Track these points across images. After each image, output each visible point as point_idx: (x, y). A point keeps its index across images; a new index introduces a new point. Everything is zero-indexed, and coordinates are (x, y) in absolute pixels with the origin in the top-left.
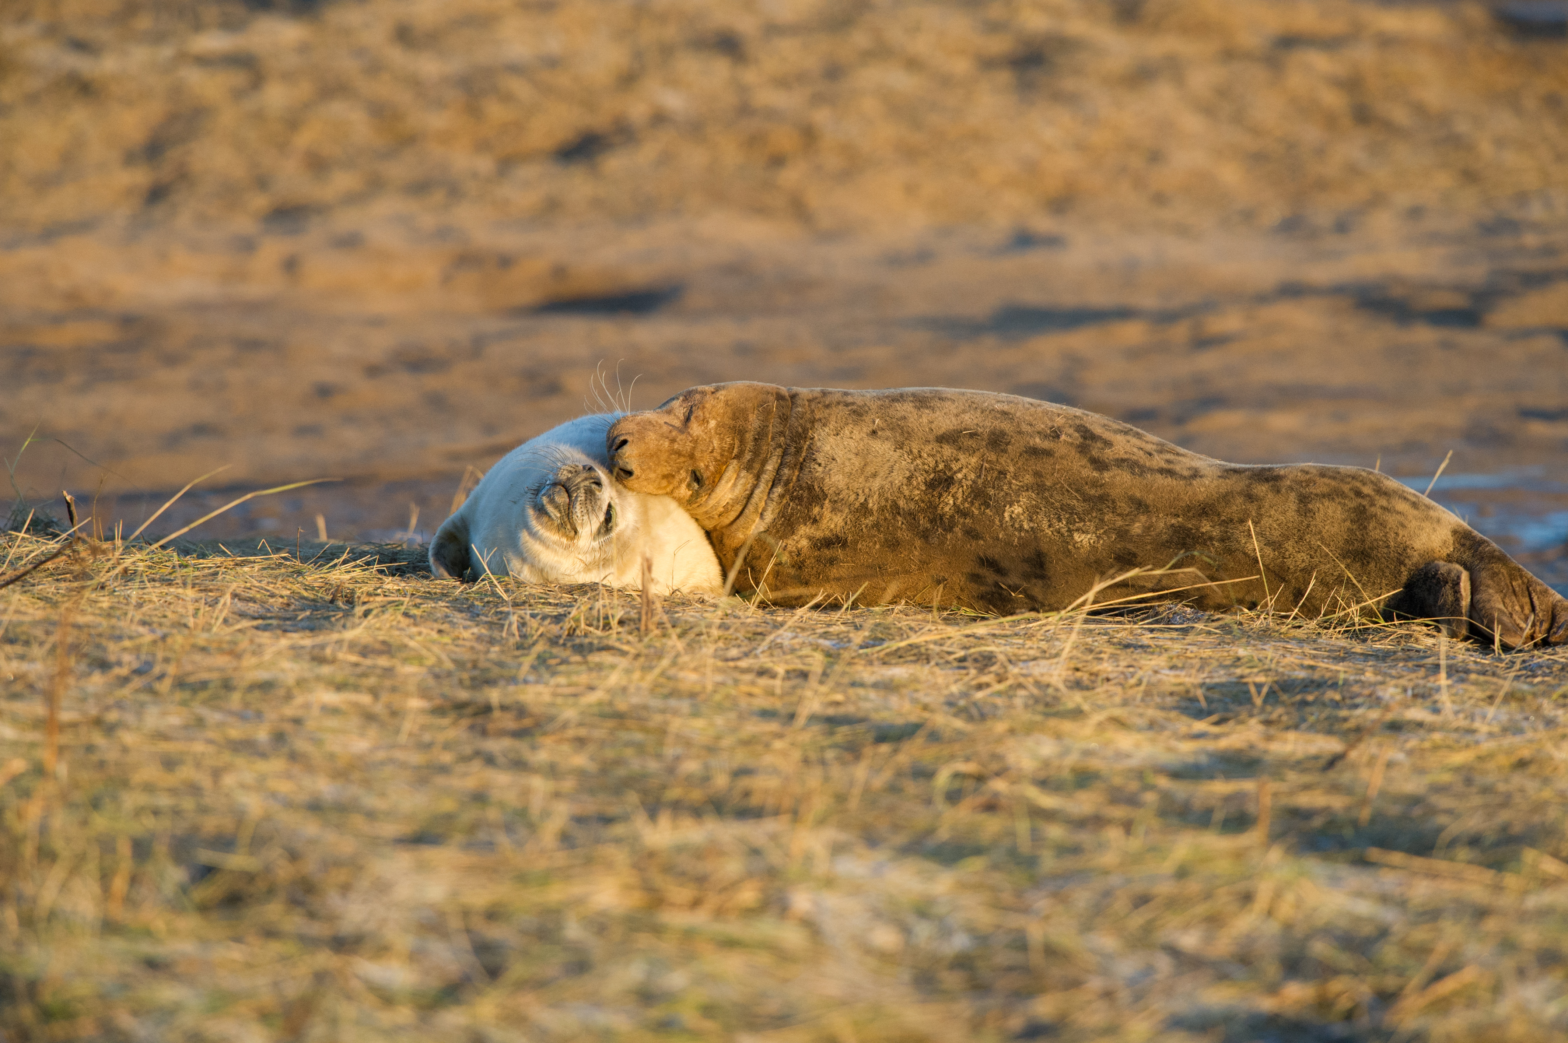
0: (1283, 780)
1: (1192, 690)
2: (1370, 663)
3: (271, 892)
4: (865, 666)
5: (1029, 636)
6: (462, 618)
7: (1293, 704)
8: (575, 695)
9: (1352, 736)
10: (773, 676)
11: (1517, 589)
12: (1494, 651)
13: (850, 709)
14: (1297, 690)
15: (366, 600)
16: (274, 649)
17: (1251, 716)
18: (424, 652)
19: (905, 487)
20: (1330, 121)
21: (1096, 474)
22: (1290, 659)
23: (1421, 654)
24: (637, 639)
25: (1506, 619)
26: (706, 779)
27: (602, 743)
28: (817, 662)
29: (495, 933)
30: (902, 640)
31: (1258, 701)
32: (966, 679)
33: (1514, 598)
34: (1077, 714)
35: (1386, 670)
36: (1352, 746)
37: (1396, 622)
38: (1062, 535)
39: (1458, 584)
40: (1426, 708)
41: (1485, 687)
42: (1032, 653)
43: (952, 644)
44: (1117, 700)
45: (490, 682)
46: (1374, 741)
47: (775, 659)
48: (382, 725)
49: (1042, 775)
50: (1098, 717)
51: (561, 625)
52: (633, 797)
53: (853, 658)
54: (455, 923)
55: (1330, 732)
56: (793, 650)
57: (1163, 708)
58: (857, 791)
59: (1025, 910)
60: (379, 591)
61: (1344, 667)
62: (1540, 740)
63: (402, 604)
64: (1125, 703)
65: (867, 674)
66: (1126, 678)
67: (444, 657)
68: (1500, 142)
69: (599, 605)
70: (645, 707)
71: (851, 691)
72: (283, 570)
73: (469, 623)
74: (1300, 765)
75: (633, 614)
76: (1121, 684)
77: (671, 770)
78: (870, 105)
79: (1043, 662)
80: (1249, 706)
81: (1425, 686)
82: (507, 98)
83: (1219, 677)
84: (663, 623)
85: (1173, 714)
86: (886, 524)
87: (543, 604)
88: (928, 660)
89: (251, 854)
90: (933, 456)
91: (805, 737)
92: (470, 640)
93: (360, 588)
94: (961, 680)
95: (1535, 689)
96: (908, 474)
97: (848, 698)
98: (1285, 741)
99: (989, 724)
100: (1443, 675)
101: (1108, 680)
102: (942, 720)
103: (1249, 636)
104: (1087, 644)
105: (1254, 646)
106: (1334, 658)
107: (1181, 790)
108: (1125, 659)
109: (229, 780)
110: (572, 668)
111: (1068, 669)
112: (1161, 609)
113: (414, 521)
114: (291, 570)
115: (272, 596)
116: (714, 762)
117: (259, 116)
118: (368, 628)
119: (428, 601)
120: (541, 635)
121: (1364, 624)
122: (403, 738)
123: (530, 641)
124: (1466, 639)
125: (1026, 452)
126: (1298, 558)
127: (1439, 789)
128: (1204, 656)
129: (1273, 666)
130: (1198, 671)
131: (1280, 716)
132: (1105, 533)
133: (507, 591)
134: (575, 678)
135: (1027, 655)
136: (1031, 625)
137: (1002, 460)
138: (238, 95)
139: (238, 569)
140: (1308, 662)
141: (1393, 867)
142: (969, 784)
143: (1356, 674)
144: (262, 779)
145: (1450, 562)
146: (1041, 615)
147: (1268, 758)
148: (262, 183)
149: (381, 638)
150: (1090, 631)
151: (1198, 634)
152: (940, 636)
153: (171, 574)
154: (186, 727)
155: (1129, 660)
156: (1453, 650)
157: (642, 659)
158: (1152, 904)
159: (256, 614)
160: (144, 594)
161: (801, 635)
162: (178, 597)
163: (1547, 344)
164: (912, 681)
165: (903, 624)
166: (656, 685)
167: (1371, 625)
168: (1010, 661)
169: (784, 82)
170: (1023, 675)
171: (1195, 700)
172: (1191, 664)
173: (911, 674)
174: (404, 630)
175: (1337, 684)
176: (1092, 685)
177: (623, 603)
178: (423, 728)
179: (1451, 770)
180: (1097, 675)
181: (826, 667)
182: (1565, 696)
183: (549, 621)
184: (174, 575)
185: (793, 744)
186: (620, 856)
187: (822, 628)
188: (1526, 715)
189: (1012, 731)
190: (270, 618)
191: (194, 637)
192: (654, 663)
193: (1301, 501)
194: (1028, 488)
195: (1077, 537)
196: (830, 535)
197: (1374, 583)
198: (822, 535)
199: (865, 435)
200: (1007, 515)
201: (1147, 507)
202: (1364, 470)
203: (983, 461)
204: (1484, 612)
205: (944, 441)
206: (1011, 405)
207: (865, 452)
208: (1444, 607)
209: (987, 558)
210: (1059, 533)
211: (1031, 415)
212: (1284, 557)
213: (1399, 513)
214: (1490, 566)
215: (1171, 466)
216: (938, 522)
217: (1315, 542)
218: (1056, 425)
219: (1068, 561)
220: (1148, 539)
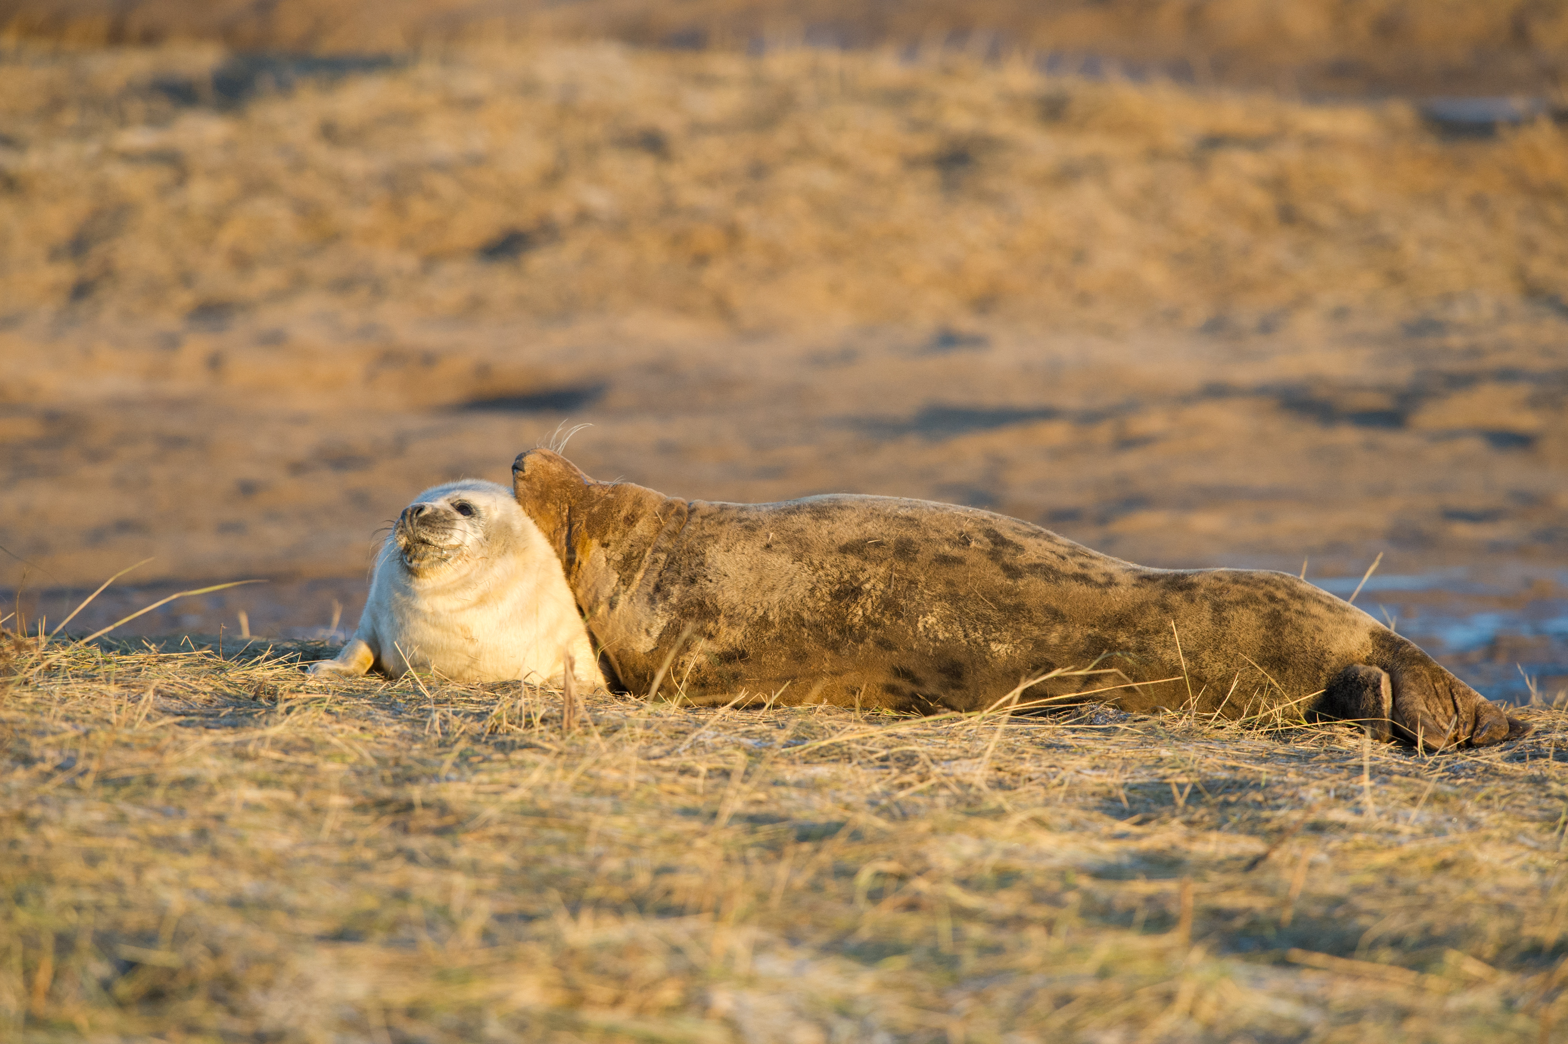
0: (1206, 881)
1: (1115, 790)
2: (1293, 764)
3: (192, 988)
4: (787, 765)
5: (951, 736)
6: (385, 716)
7: (1215, 805)
8: (496, 793)
9: (1275, 837)
10: (695, 774)
11: (1440, 691)
12: (1417, 752)
13: (772, 808)
14: (1220, 791)
15: (288, 697)
16: (197, 745)
17: (1174, 816)
18: (346, 750)
19: (808, 599)
20: (1255, 221)
21: (1010, 582)
22: (1212, 760)
23: (1344, 755)
24: (559, 737)
25: (1429, 721)
26: (627, 877)
27: (524, 841)
28: (739, 761)
29: (415, 1029)
30: (824, 739)
31: (1181, 802)
32: (889, 778)
33: (1437, 700)
34: (999, 814)
35: (1308, 771)
36: (1274, 847)
37: (1319, 723)
38: (979, 645)
39: (1379, 687)
40: (1350, 809)
41: (1408, 788)
42: (954, 752)
43: (874, 744)
44: (1040, 799)
45: (412, 780)
46: (1297, 842)
47: (697, 758)
48: (304, 822)
49: (964, 874)
50: (1019, 817)
51: (482, 723)
52: (554, 895)
53: (776, 757)
54: (376, 1020)
55: (1252, 833)
56: (715, 749)
57: (1085, 808)
58: (778, 890)
59: (947, 1010)
60: (301, 688)
61: (1266, 768)
62: (1463, 842)
63: (324, 702)
64: (1047, 803)
65: (789, 774)
66: (1048, 778)
67: (366, 754)
68: (1427, 243)
69: (521, 703)
70: (567, 805)
71: (774, 791)
72: (206, 667)
73: (391, 720)
74: (1221, 865)
75: (556, 712)
76: (1043, 784)
77: (593, 868)
78: (795, 204)
79: (965, 762)
80: (1171, 807)
81: (1347, 788)
82: (431, 195)
83: (1141, 778)
84: (586, 722)
85: (1095, 814)
86: (791, 637)
87: (465, 701)
88: (850, 760)
89: (173, 950)
90: (837, 566)
91: (727, 836)
92: (393, 738)
93: (283, 685)
94: (884, 779)
95: (1458, 791)
96: (810, 586)
97: (770, 796)
98: (1207, 842)
99: (910, 824)
100: (1366, 776)
101: (1030, 780)
102: (865, 819)
103: (1172, 737)
104: (1009, 744)
105: (1176, 746)
106: (1257, 759)
107: (1103, 890)
108: (1047, 759)
109: (151, 876)
110: (494, 765)
111: (990, 769)
112: (1083, 710)
113: (336, 618)
114: (214, 666)
115: (195, 692)
116: (635, 861)
117: (183, 214)
118: (290, 725)
119: (351, 698)
120: (463, 733)
121: (1286, 725)
122: (325, 835)
123: (452, 739)
124: (1388, 742)
125: (936, 560)
126: (1215, 668)
127: (1362, 890)
128: (1126, 756)
129: (1195, 766)
130: (1121, 771)
131: (1202, 817)
132: (1021, 643)
133: (429, 689)
134: (496, 776)
135: (949, 754)
136: (953, 725)
137: (912, 569)
138: (162, 192)
139: (161, 665)
140: (1231, 763)
141: (1315, 968)
142: (892, 883)
143: (1279, 775)
144: (184, 874)
145: (1370, 664)
146: (963, 715)
147: (1190, 859)
148: (186, 279)
149: (303, 735)
150: (1013, 730)
151: (1122, 734)
152: (862, 736)
153: (94, 670)
154: (109, 823)
155: (1051, 760)
156: (1376, 751)
157: (564, 757)
158: (1073, 1004)
159: (179, 711)
160: (67, 690)
161: (723, 734)
162: (101, 693)
163: (1472, 446)
164: (834, 780)
165: (826, 723)
166: (578, 784)
167: (1294, 726)
168: (932, 761)
169: (708, 180)
170: (945, 775)
171: (1116, 800)
172: (1113, 764)
173: (834, 773)
174: (326, 727)
175: (1259, 784)
176: (1013, 785)
177: (545, 701)
178: (345, 825)
179: (1373, 871)
180: (1019, 775)
181: (749, 766)
182: (1488, 798)
183: (471, 718)
184: (97, 671)
185: (715, 843)
186: (541, 954)
187: (744, 726)
188: (1449, 816)
189: (934, 831)
190: (193, 715)
191: (117, 733)
192: (577, 761)
193: (1215, 610)
194: (941, 597)
195: (994, 646)
196: (729, 649)
197: (1293, 690)
198: (720, 649)
199: (758, 550)
200: (920, 625)
201: (1063, 616)
202: (1277, 574)
203: (891, 570)
204: (1406, 714)
205: (848, 551)
206: (915, 510)
207: (760, 566)
208: (1366, 709)
209: (902, 669)
210: (975, 643)
211: (938, 520)
212: (1201, 668)
213: (1314, 616)
214: (1411, 668)
215: (1085, 571)
216: (847, 633)
217: (1231, 651)
218: (964, 531)
219: (985, 671)
220: (1065, 649)
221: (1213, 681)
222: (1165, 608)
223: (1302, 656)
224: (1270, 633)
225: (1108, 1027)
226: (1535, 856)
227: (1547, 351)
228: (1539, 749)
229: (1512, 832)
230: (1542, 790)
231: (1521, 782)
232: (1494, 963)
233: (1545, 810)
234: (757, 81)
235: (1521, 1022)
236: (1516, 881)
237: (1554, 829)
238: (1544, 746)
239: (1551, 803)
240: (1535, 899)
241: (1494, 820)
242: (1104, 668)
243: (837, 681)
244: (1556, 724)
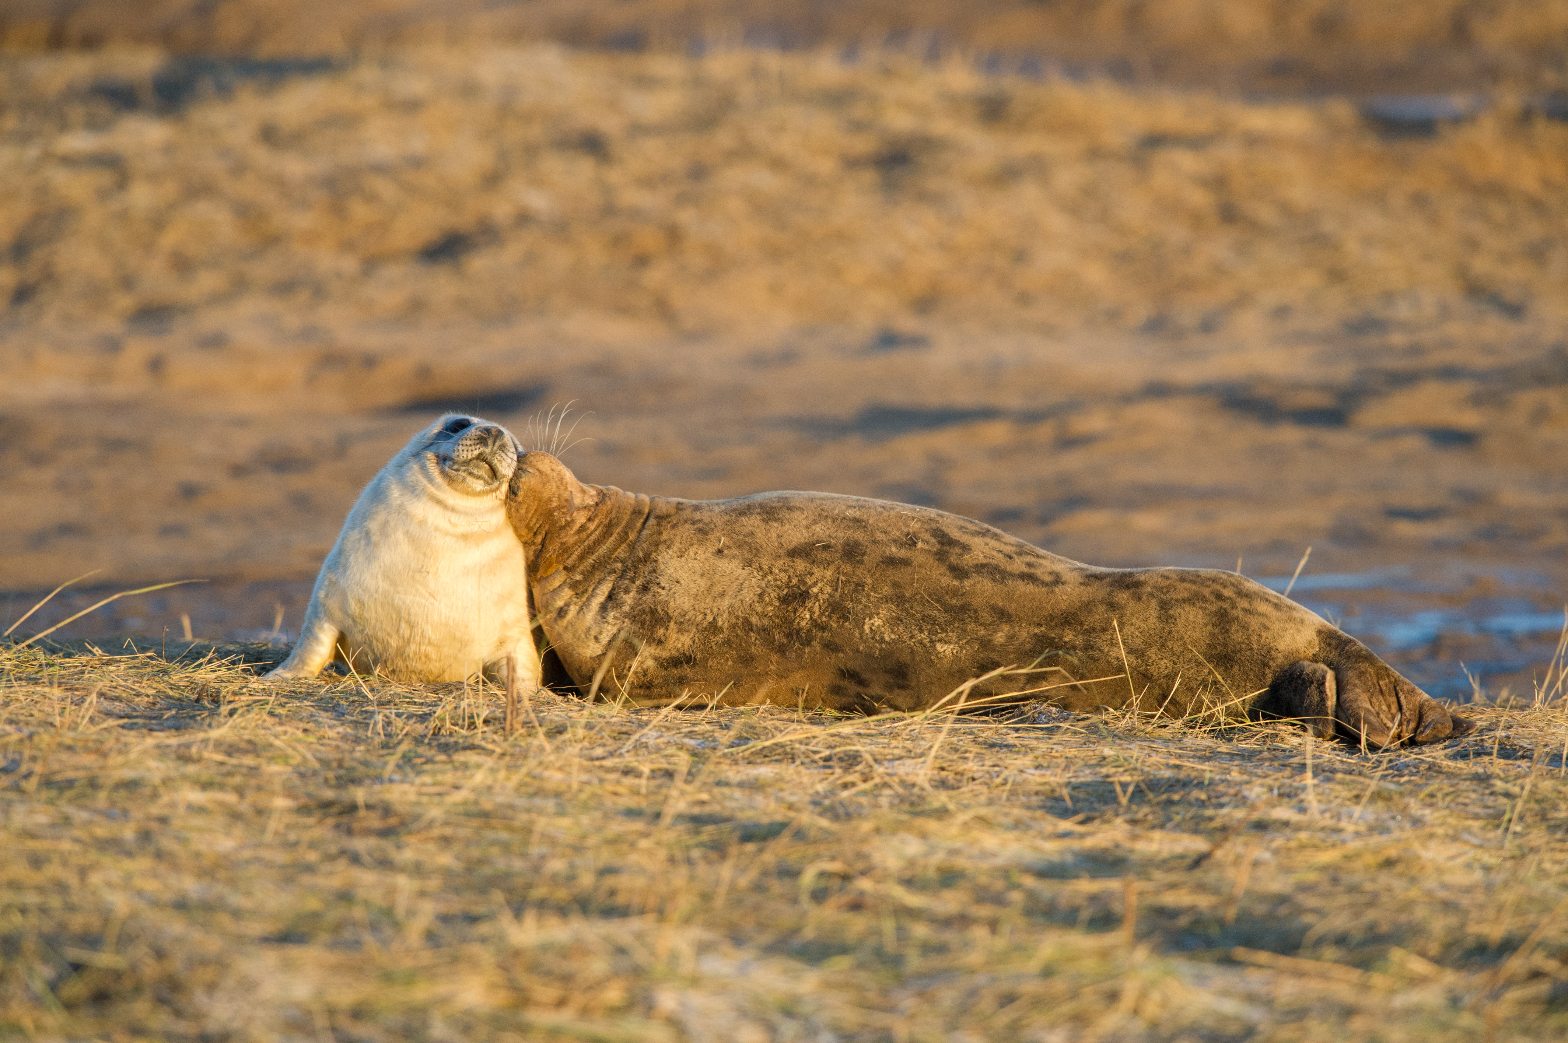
0: (1149, 879)
1: (1058, 789)
2: (1236, 763)
3: (138, 990)
4: (730, 765)
5: (894, 735)
6: (328, 718)
7: (1158, 804)
8: (440, 794)
9: (1218, 836)
10: (639, 775)
11: (1384, 688)
12: (1360, 750)
13: (715, 808)
14: (1163, 789)
15: (231, 699)
16: (140, 748)
17: (1117, 815)
18: (290, 751)
19: (757, 604)
20: (1196, 220)
21: (956, 583)
22: (1155, 758)
23: (1287, 753)
24: (502, 738)
25: (1372, 718)
26: (571, 878)
27: (468, 843)
28: (683, 761)
29: (360, 1030)
30: (767, 740)
31: (1124, 800)
32: (832, 778)
33: (1381, 698)
34: (942, 813)
35: (1252, 769)
36: (1218, 845)
37: (1262, 722)
38: (925, 646)
39: (1323, 684)
40: (1293, 807)
41: (1351, 787)
42: (897, 752)
43: (817, 743)
44: (983, 799)
45: (356, 781)
46: (1241, 840)
47: (640, 758)
48: (248, 824)
49: (908, 874)
50: (963, 817)
51: (425, 724)
52: (498, 896)
53: (720, 757)
54: (321, 1022)
55: (1195, 831)
56: (658, 750)
57: (1028, 807)
58: (722, 890)
59: (891, 1009)
60: (244, 690)
61: (1210, 766)
62: (1407, 839)
63: (267, 704)
64: (990, 803)
65: (733, 774)
66: (992, 778)
67: (309, 756)
68: (1368, 241)
69: (464, 704)
70: (511, 807)
71: (716, 790)
72: (149, 670)
73: (334, 722)
74: (1165, 864)
75: (498, 713)
76: (986, 784)
77: (536, 870)
78: (735, 205)
79: (908, 762)
80: (1115, 806)
81: (1291, 786)
82: (371, 198)
83: (1084, 777)
84: (530, 722)
85: (1039, 813)
86: (738, 641)
87: (408, 703)
88: (793, 760)
89: (118, 952)
90: (785, 571)
91: (670, 836)
92: (336, 739)
93: (226, 687)
94: (827, 779)
95: (1402, 788)
96: (759, 591)
97: (713, 797)
98: (1151, 840)
99: (854, 823)
100: (1309, 774)
101: (973, 779)
102: (806, 818)
103: (1115, 736)
104: (952, 743)
105: (1119, 745)
106: (1200, 758)
107: (1046, 889)
108: (990, 758)
109: (95, 879)
110: (436, 767)
111: (933, 769)
112: (1026, 709)
113: (279, 621)
114: (157, 669)
115: (138, 695)
116: (579, 861)
117: (123, 217)
118: (233, 727)
119: (294, 700)
120: (406, 735)
121: (1230, 724)
122: (268, 837)
123: (395, 740)
125: (883, 562)
126: (1161, 665)
127: (1305, 888)
128: (1069, 755)
129: (1139, 765)
130: (1064, 770)
131: (1146, 815)
132: (967, 643)
133: (372, 690)
134: (440, 778)
135: (892, 754)
136: (896, 725)
137: (858, 572)
138: (103, 195)
139: (104, 668)
140: (1174, 761)
141: (1260, 966)
142: (836, 883)
143: (1223, 773)
144: (128, 877)
145: (1317, 662)
146: (906, 715)
147: (1134, 857)
148: (127, 283)
149: (246, 737)
150: (956, 730)
151: (1064, 733)
152: (805, 736)
153: (37, 672)
154: (53, 826)
155: (994, 759)
156: (1320, 749)
157: (507, 758)
158: (1018, 1003)
159: (122, 713)
160: (10, 693)
161: (666, 734)
162: (44, 696)
163: (1413, 444)
164: (777, 781)
165: (768, 724)
166: (522, 785)
167: (1237, 725)
168: (876, 760)
169: (647, 182)
170: (889, 775)
171: (1060, 799)
172: (1056, 763)
173: (777, 774)
174: (269, 729)
175: (1202, 783)
176: (956, 785)
177: (488, 702)
178: (289, 827)
179: (1316, 869)
180: (962, 774)
181: (692, 766)
182: (1432, 796)
183: (414, 720)
184: (40, 674)
185: (658, 843)
186: (486, 956)
187: (687, 727)
188: (1393, 814)
189: (878, 830)
190: (136, 717)
191: (60, 736)
192: (520, 762)
193: (1162, 608)
194: (887, 599)
195: (939, 647)
196: (677, 654)
197: (1238, 687)
198: (668, 655)
199: (710, 555)
200: (866, 627)
201: (1009, 616)
202: (1224, 573)
203: (838, 573)
204: (1350, 711)
205: (796, 555)
206: (863, 510)
207: (711, 572)
208: (1310, 705)
209: (848, 670)
210: (921, 643)
211: (885, 521)
212: (1147, 665)
213: (1260, 614)
214: (1357, 666)
215: (1032, 570)
216: (795, 637)
217: (1177, 648)
218: (911, 531)
219: (931, 671)
220: (1011, 648)
221: (1159, 679)
222: (1112, 606)
223: (1248, 653)
224: (1216, 631)
225: (1052, 1026)
226: (1479, 853)
227: (1488, 349)
228: (1482, 746)
229: (1456, 830)
230: (1486, 788)
231: (1465, 780)
232: (1439, 961)
233: (1489, 807)
234: (697, 82)
235: (1466, 1020)
236: (1460, 878)
237: (1498, 826)
238: (1488, 744)
239: (1495, 801)
240: (1480, 897)
241: (1438, 818)
242: (1051, 666)
243: (783, 683)
244: (1500, 722)
